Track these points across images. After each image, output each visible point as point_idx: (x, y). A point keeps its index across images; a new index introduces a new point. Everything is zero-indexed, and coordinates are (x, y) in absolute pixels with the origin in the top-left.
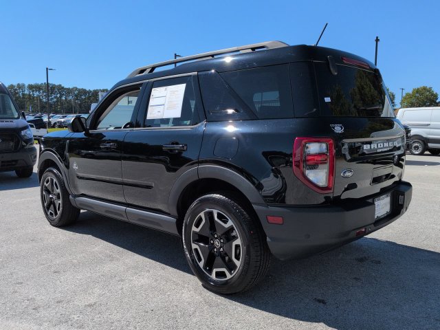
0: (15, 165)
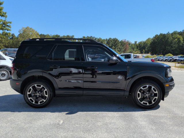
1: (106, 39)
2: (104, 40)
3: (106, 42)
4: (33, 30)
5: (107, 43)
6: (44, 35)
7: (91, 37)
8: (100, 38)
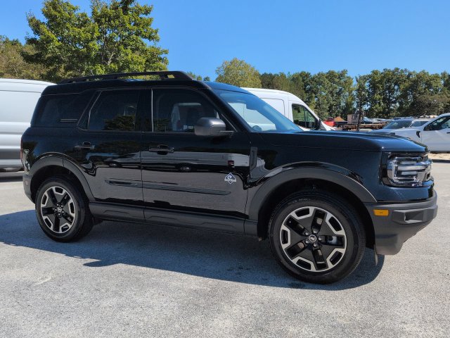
1: (444, 74)
2: (436, 76)
3: (442, 82)
4: (246, 66)
5: (445, 85)
6: (270, 75)
7: (397, 69)
8: (423, 71)
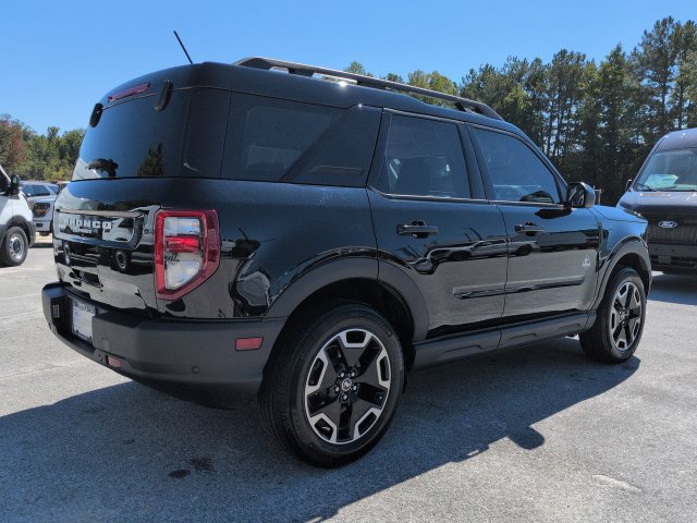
0: (693, 265)
